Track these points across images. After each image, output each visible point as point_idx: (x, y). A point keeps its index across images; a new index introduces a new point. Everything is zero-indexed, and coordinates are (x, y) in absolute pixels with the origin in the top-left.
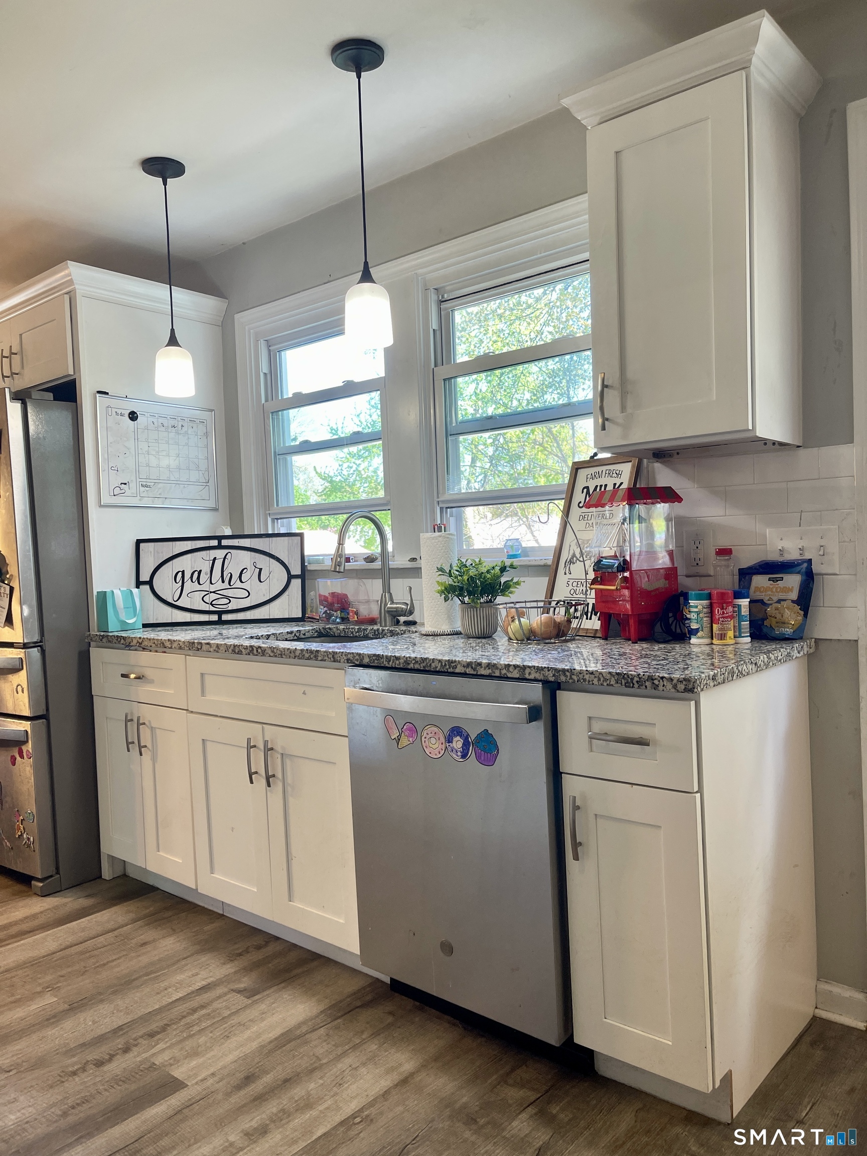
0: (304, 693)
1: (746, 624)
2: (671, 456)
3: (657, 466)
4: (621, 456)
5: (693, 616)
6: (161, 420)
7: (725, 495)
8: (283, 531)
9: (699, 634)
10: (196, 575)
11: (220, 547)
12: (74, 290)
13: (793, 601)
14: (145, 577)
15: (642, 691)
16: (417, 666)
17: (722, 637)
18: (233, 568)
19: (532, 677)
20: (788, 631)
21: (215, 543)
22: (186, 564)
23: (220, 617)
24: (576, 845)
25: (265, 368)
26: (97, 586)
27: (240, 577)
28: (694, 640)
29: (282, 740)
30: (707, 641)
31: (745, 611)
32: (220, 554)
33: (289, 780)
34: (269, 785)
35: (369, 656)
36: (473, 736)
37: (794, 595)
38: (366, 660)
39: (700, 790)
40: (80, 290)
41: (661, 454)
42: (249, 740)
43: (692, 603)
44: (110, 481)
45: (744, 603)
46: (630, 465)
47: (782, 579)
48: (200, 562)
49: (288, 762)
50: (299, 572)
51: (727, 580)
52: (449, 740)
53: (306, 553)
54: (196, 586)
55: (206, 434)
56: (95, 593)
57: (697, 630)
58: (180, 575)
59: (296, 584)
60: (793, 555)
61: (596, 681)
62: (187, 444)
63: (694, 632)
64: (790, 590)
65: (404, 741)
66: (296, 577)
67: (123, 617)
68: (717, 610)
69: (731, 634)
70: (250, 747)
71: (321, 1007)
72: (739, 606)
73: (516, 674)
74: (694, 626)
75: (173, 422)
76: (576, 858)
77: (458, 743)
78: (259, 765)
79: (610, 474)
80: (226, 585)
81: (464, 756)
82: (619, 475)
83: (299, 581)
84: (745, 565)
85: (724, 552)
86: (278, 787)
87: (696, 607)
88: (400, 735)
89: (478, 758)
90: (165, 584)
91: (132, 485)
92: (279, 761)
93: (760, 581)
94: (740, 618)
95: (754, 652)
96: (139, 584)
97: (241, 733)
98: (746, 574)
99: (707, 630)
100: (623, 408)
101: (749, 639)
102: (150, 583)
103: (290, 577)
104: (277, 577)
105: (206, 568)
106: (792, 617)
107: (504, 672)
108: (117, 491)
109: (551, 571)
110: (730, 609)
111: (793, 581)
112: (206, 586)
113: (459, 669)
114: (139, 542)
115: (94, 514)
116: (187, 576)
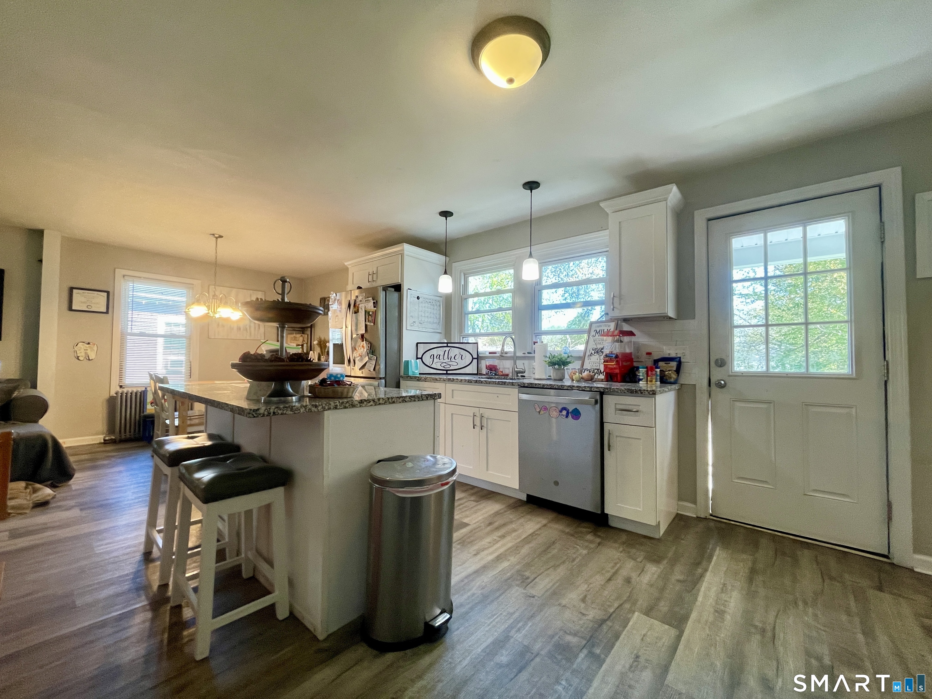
0: (498, 397)
1: (658, 377)
2: (629, 321)
3: (624, 324)
4: (612, 320)
5: (641, 374)
6: (427, 300)
7: (650, 335)
8: (466, 342)
9: (643, 380)
10: (438, 356)
11: (447, 346)
12: (403, 254)
13: (674, 371)
14: (419, 356)
15: (637, 395)
16: (548, 387)
17: (651, 381)
18: (452, 354)
19: (595, 390)
20: (672, 380)
21: (446, 345)
22: (435, 352)
23: (447, 372)
24: (609, 446)
25: (463, 283)
26: (404, 359)
27: (455, 358)
28: (641, 382)
29: (487, 413)
30: (645, 383)
31: (658, 373)
32: (447, 349)
33: (489, 427)
34: (482, 429)
35: (528, 384)
36: (570, 410)
37: (675, 369)
38: (526, 385)
39: (655, 427)
40: (406, 253)
41: (626, 320)
42: (474, 413)
43: (640, 370)
44: (410, 321)
45: (658, 370)
46: (614, 323)
47: (669, 363)
48: (440, 351)
49: (489, 421)
50: (476, 357)
51: (650, 364)
52: (561, 411)
53: (479, 350)
54: (438, 360)
55: (440, 306)
56: (404, 361)
57: (642, 379)
58: (432, 356)
59: (475, 361)
60: (673, 355)
61: (619, 391)
62: (434, 309)
63: (641, 380)
64: (672, 367)
65: (542, 412)
66: (475, 358)
67: (413, 370)
68: (650, 373)
69: (654, 380)
70: (474, 416)
71: (504, 506)
72: (657, 372)
73: (588, 389)
74: (641, 378)
75: (430, 301)
76: (609, 450)
77: (564, 412)
78: (478, 423)
79: (605, 326)
80: (449, 360)
81: (567, 417)
82: (609, 326)
83: (476, 360)
84: (656, 358)
85: (649, 354)
86: (485, 430)
87: (642, 372)
88: (540, 410)
89: (572, 417)
90: (427, 359)
91: (417, 322)
92: (486, 421)
93: (661, 364)
94: (657, 376)
95: (661, 387)
96: (417, 358)
97: (471, 411)
98: (656, 362)
99: (646, 379)
100: (620, 304)
101: (659, 383)
102: (421, 358)
103: (473, 359)
104: (468, 358)
105: (442, 354)
106: (674, 376)
107: (584, 388)
108: (412, 325)
109: (582, 359)
110: (654, 372)
111: (674, 364)
112: (442, 360)
113: (565, 388)
114: (417, 343)
115: (405, 332)
116: (435, 356)
